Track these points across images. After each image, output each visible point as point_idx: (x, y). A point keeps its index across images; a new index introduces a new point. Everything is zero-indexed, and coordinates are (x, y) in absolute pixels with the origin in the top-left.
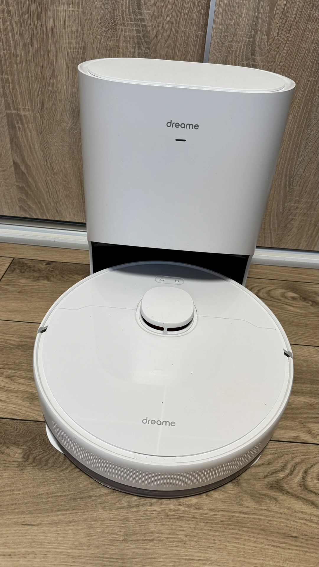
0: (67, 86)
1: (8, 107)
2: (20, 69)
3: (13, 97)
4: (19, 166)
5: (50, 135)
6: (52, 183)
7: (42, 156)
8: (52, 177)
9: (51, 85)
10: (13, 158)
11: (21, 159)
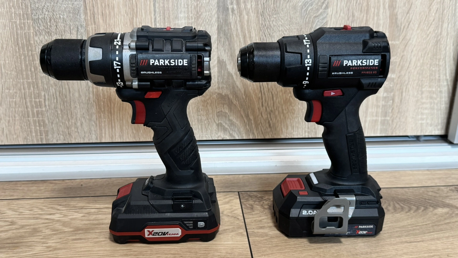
10: (218, 54)
11: (229, 54)
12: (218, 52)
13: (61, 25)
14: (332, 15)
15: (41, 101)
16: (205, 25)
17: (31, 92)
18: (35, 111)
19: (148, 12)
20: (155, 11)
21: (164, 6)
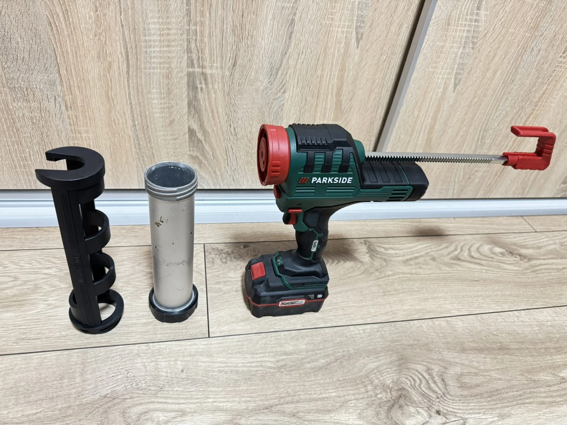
0: (268, 40)
1: (191, 64)
2: (213, 19)
3: (199, 52)
4: (196, 133)
5: (239, 96)
6: (232, 149)
7: (225, 120)
8: (234, 144)
9: (249, 38)
10: (189, 124)
11: (199, 125)
12: (188, 122)
13: (38, 93)
14: (288, 99)
15: (27, 157)
16: (176, 100)
17: (16, 149)
18: (22, 164)
19: (123, 86)
20: (129, 86)
21: (137, 82)
